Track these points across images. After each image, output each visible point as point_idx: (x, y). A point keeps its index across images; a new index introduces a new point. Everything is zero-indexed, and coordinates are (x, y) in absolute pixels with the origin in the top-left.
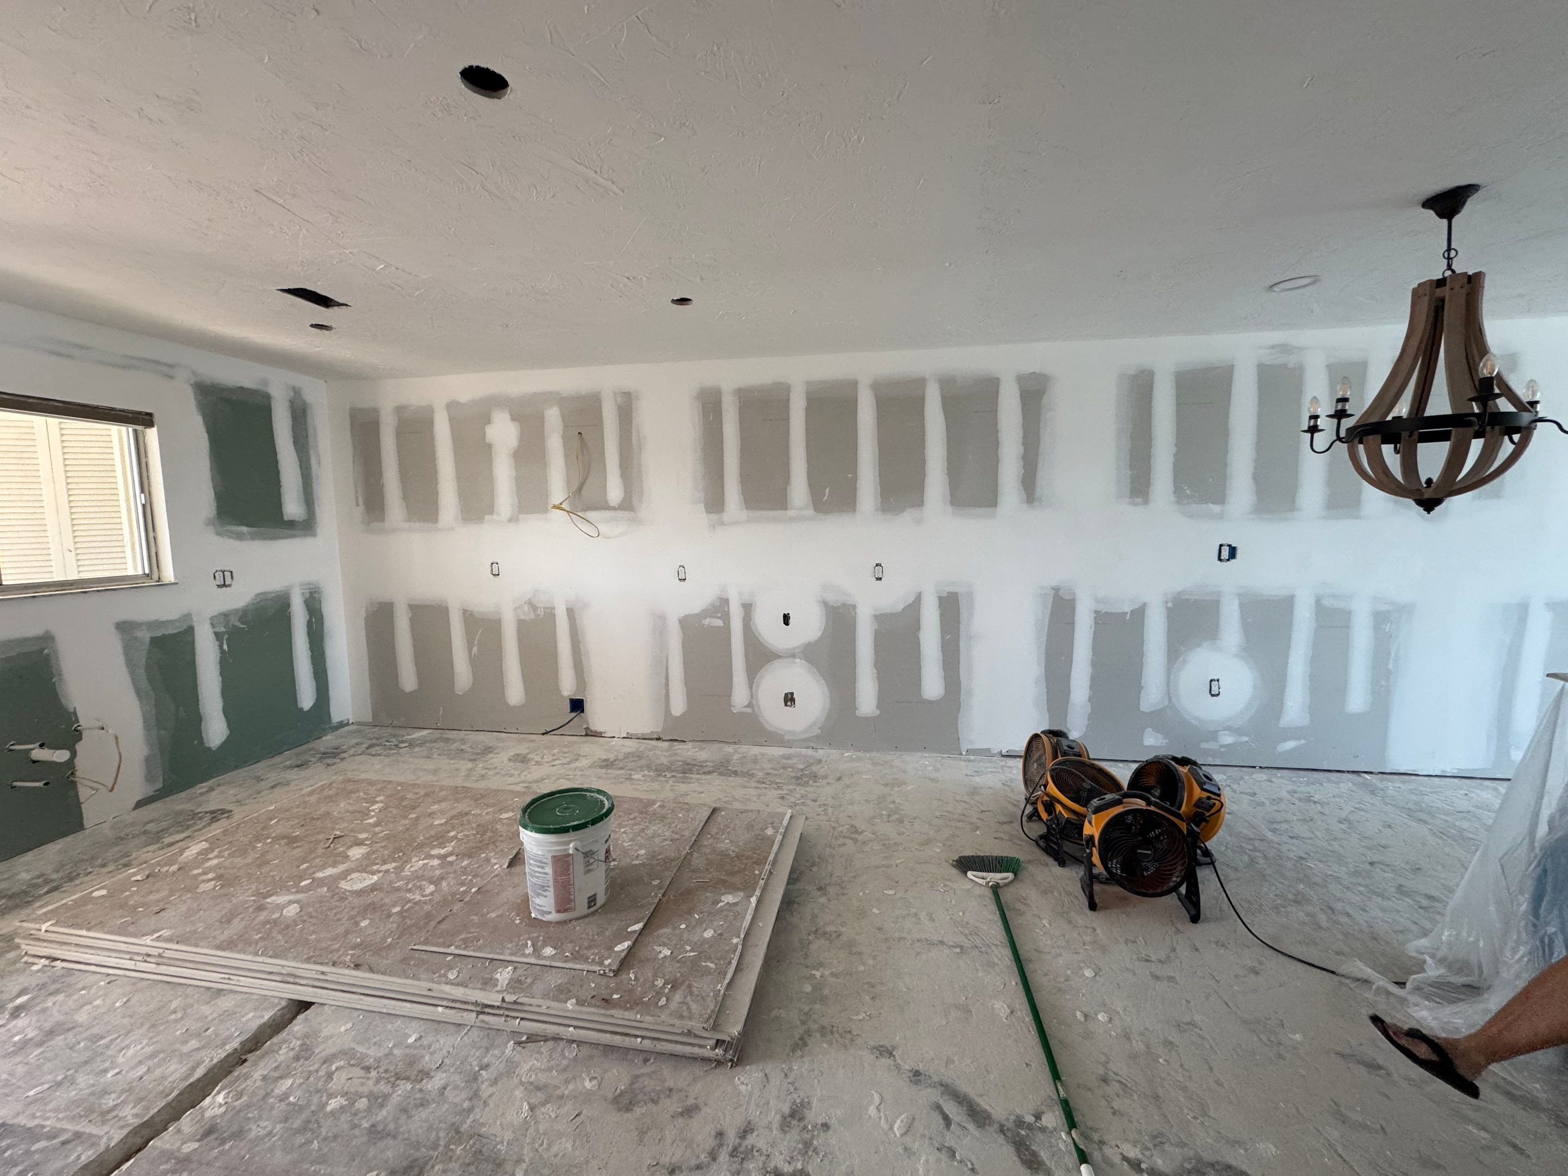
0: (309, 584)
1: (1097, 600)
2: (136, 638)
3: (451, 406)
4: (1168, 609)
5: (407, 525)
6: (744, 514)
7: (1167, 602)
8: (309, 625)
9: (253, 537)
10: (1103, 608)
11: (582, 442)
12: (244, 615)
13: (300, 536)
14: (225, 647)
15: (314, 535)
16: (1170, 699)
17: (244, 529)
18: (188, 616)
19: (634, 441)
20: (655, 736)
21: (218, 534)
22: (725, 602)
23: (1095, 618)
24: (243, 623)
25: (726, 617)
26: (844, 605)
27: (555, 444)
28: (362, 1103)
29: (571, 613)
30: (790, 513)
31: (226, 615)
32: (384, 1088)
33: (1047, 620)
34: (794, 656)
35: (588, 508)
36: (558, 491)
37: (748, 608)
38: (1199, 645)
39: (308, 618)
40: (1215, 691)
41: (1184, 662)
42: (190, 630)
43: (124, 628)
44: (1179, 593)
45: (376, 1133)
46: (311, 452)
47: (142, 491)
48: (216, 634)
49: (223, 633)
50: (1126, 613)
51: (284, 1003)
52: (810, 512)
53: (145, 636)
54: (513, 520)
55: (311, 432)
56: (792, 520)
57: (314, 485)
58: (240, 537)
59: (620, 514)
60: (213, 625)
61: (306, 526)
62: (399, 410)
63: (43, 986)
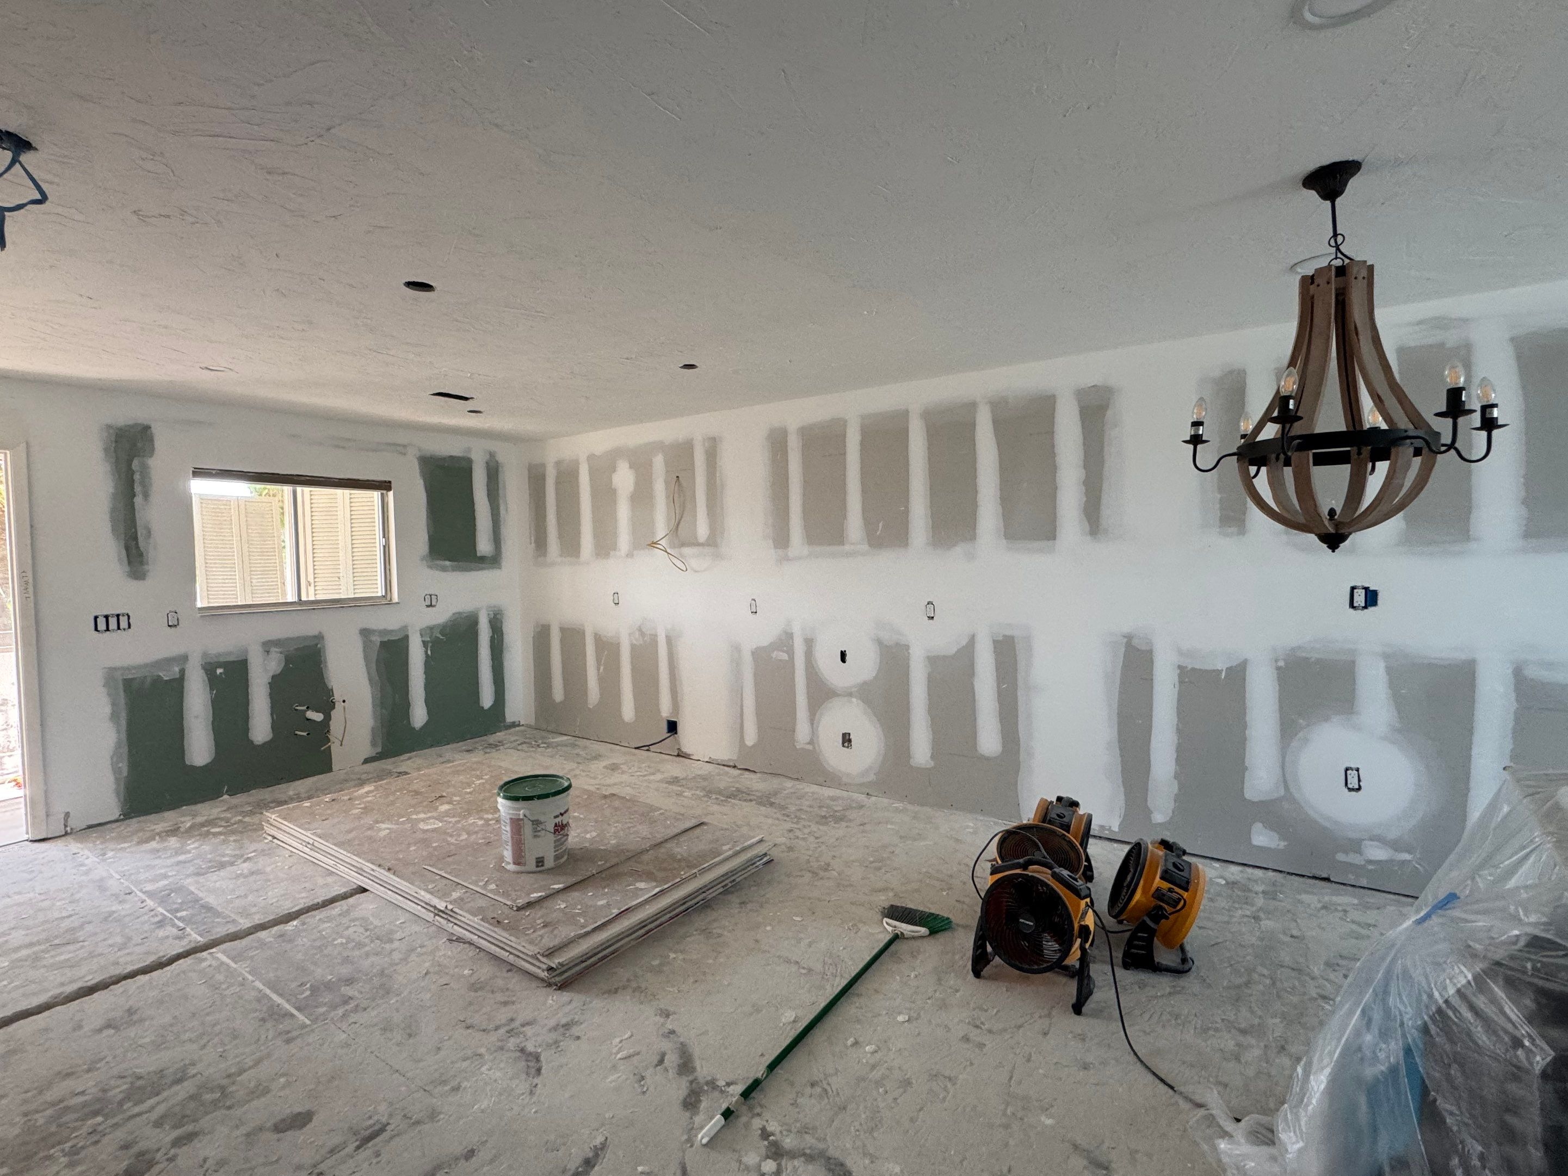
0: (495, 607)
1: (1181, 653)
2: (371, 641)
3: (591, 458)
4: (1278, 668)
5: (559, 560)
6: (806, 550)
7: (1276, 661)
8: (492, 640)
9: (454, 569)
10: (1190, 664)
11: (680, 485)
12: (444, 628)
13: (488, 569)
14: (429, 652)
15: (500, 568)
16: (1287, 788)
17: (447, 563)
18: (405, 628)
19: (718, 481)
20: (731, 764)
21: (430, 567)
22: (790, 636)
23: (1180, 676)
24: (443, 636)
25: (791, 652)
26: (897, 644)
27: (660, 488)
28: (351, 945)
29: (669, 641)
30: (847, 548)
31: (431, 628)
32: (367, 941)
33: (1118, 674)
34: (850, 695)
35: (683, 545)
36: (661, 529)
37: (809, 643)
38: (1327, 719)
39: (491, 634)
40: (1353, 783)
41: (1306, 740)
42: (406, 638)
43: (365, 633)
44: (1293, 649)
45: (346, 960)
46: (501, 501)
47: (384, 537)
48: (424, 642)
49: (428, 642)
50: (1220, 672)
51: (355, 887)
52: (865, 547)
53: (377, 639)
54: (630, 555)
55: (501, 486)
56: (848, 555)
57: (502, 527)
58: (444, 569)
59: (707, 550)
60: (421, 635)
61: (494, 561)
62: (558, 463)
63: (263, 850)
